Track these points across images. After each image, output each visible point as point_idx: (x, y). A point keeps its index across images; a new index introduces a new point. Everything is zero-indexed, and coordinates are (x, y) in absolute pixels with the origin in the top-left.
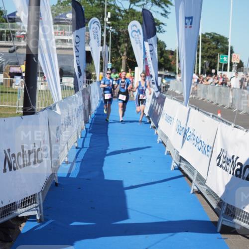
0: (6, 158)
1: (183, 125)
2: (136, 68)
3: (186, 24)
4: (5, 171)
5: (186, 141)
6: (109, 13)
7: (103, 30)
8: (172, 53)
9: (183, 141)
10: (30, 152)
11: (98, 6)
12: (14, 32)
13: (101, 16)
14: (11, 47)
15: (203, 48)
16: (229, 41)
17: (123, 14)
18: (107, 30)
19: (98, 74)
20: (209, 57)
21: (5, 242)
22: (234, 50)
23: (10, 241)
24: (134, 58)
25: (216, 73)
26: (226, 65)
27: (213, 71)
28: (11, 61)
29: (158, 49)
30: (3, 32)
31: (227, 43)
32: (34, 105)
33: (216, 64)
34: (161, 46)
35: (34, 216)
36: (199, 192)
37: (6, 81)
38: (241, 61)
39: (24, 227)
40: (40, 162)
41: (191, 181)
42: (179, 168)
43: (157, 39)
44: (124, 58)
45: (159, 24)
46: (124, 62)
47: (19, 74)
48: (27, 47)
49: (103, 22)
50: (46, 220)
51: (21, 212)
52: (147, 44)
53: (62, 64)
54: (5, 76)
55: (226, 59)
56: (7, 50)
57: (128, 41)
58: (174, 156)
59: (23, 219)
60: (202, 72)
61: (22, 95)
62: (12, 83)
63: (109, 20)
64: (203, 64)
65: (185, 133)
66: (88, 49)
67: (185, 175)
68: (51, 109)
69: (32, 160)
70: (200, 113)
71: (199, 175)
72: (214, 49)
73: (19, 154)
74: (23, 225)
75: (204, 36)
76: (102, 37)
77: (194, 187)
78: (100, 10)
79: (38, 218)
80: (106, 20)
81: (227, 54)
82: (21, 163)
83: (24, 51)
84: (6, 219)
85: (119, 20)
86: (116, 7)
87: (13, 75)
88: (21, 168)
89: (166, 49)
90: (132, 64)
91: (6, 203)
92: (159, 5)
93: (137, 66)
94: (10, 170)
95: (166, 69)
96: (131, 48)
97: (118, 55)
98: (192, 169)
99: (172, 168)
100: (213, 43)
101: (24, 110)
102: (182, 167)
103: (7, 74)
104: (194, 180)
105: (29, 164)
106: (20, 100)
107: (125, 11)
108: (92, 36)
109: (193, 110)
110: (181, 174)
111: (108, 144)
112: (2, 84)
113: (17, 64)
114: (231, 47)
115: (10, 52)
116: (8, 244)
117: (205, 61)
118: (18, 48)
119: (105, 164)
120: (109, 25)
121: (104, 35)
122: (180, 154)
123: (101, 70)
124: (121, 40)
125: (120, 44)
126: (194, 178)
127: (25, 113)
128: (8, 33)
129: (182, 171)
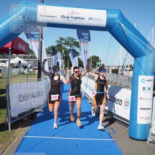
0: (32, 94)
1: (86, 83)
2: (72, 67)
3: (84, 53)
4: (32, 98)
5: (87, 88)
6: (64, 50)
7: (62, 55)
8: (82, 62)
9: (86, 88)
10: (40, 92)
11: (60, 48)
12: (35, 56)
13: (61, 51)
14: (33, 61)
15: (92, 60)
16: (100, 58)
17: (68, 50)
18: (63, 55)
19: (61, 69)
20: (94, 63)
21: (32, 119)
22: (101, 61)
23: (34, 119)
24: (71, 63)
25: (96, 68)
26: (99, 65)
27: (95, 67)
28: (34, 65)
29: (78, 61)
30: (32, 56)
31: (99, 59)
32: (41, 78)
33: (96, 65)
34: (79, 60)
35: (41, 112)
36: (91, 103)
37: (33, 71)
38: (103, 64)
39: (38, 115)
40: (42, 95)
41: (88, 100)
42: (85, 96)
43: (78, 58)
44: (68, 64)
45: (79, 53)
46: (68, 65)
47: (37, 69)
48: (38, 61)
49: (62, 53)
50: (45, 113)
51: (37, 110)
52: (74, 59)
53: (50, 66)
54: (33, 70)
55: (99, 63)
56: (33, 62)
57: (70, 59)
58: (83, 92)
59: (38, 113)
60: (92, 68)
61: (37, 75)
62: (35, 71)
63: (64, 52)
64: (92, 65)
65: (86, 86)
66: (57, 61)
67: (87, 98)
68: (46, 79)
69: (40, 94)
70: (91, 80)
71: (91, 98)
72: (95, 60)
73: (36, 93)
74: (38, 114)
75: (92, 56)
76: (62, 58)
77: (89, 102)
78: (61, 49)
79: (42, 112)
80: (63, 52)
81: (99, 62)
82: (37, 95)
83: (37, 62)
84: (32, 112)
85: (67, 52)
86: (66, 48)
87: (35, 69)
88: (37, 97)
89: (81, 61)
90: (71, 65)
91: (32, 108)
92: (79, 48)
93: (72, 66)
94: (34, 97)
95: (81, 67)
96: (70, 61)
97: (67, 63)
98: (89, 96)
99: (83, 96)
100: (95, 59)
101: (38, 80)
102: (86, 96)
103: (33, 69)
104: (89, 100)
105: (40, 96)
106: (37, 76)
107: (68, 49)
108: (58, 57)
109: (89, 79)
110: (85, 98)
111: (64, 89)
112: (31, 72)
113: (36, 66)
114: (100, 60)
115: (34, 62)
116: (33, 120)
117: (93, 64)
118: (36, 61)
119: (63, 95)
120: (64, 54)
121: (62, 57)
122: (85, 92)
123: (62, 68)
124: (67, 58)
125: (67, 59)
126: (89, 99)
127: (38, 81)
128: (33, 56)
129: (86, 97)
